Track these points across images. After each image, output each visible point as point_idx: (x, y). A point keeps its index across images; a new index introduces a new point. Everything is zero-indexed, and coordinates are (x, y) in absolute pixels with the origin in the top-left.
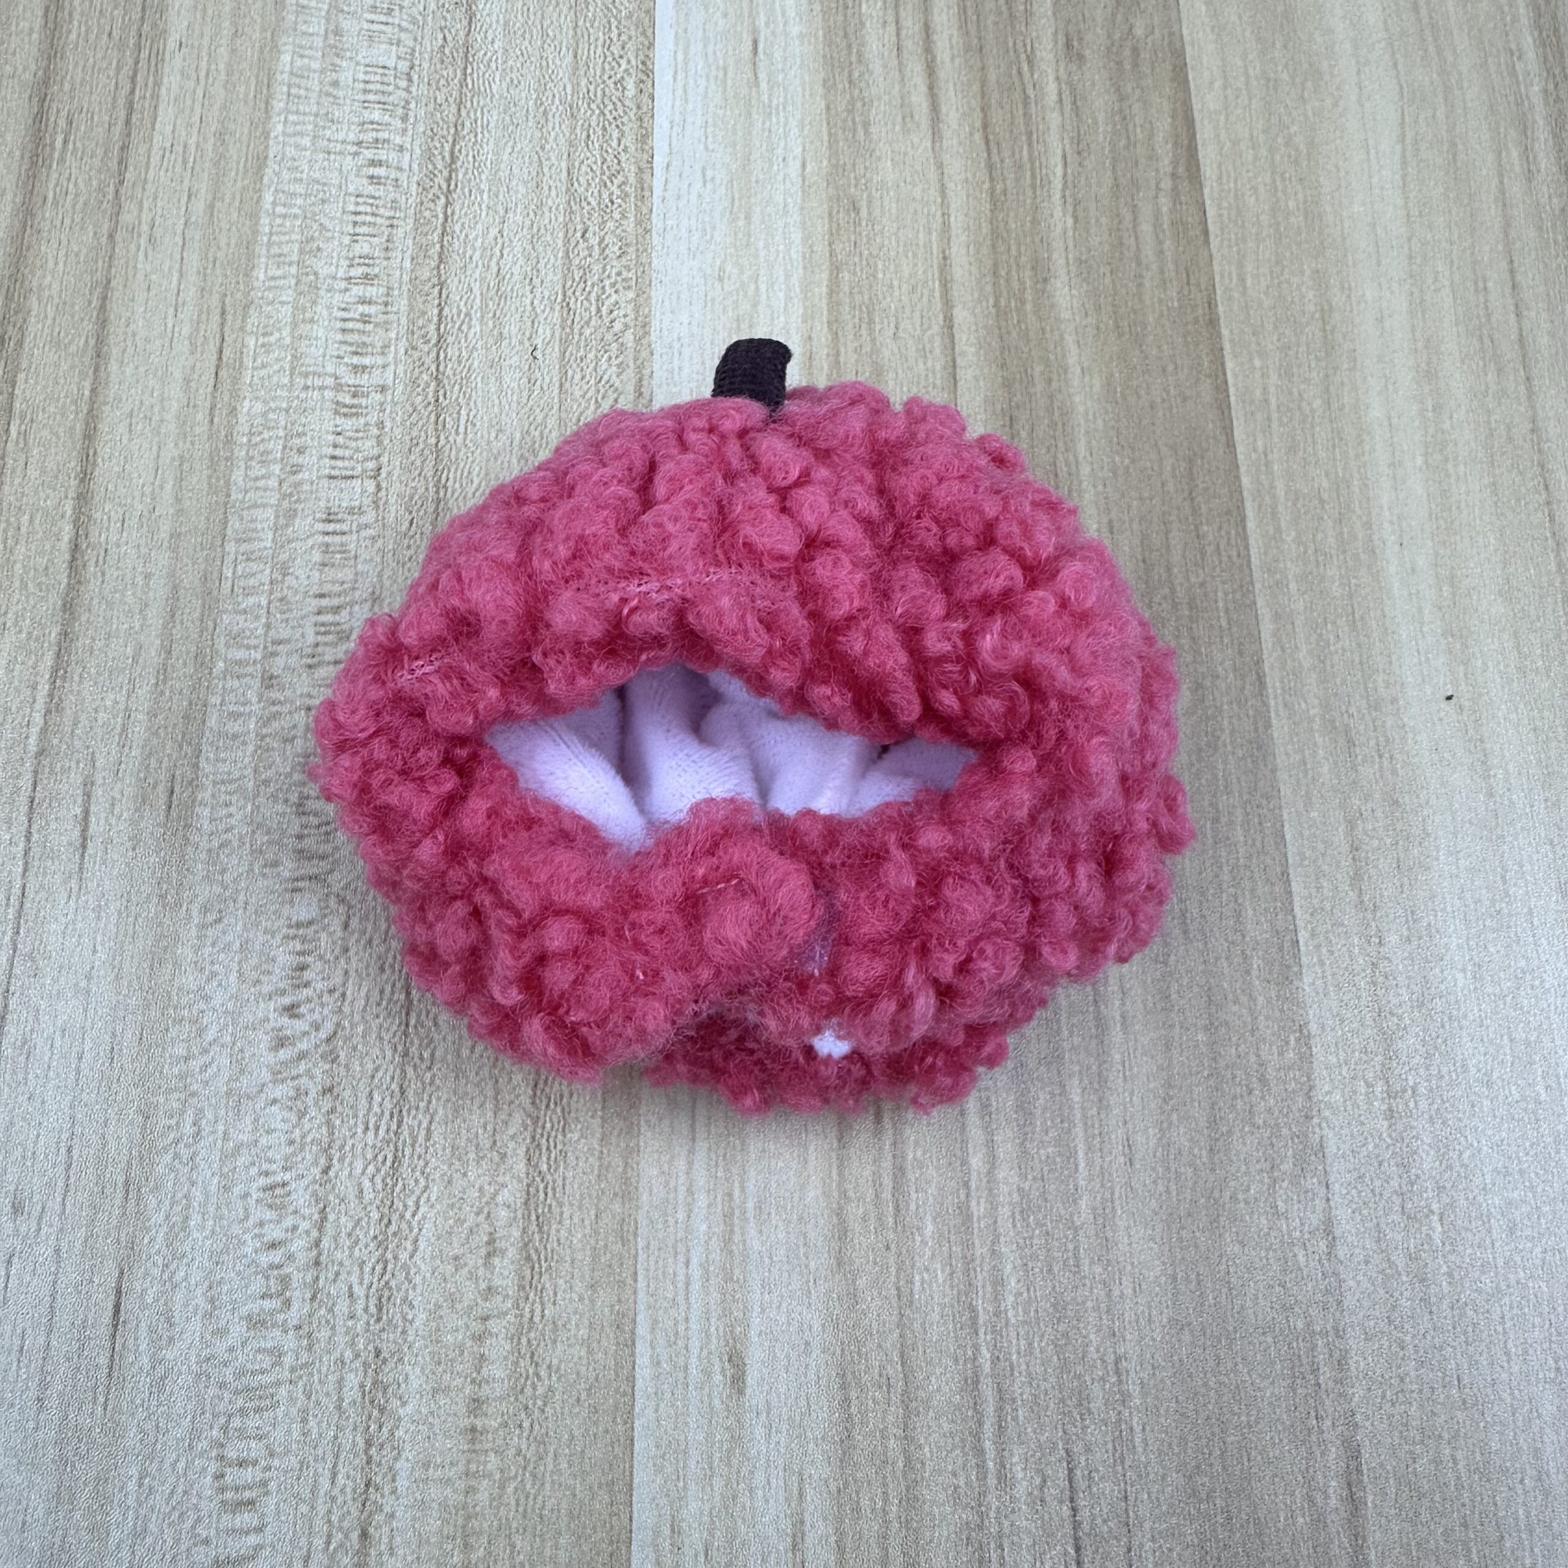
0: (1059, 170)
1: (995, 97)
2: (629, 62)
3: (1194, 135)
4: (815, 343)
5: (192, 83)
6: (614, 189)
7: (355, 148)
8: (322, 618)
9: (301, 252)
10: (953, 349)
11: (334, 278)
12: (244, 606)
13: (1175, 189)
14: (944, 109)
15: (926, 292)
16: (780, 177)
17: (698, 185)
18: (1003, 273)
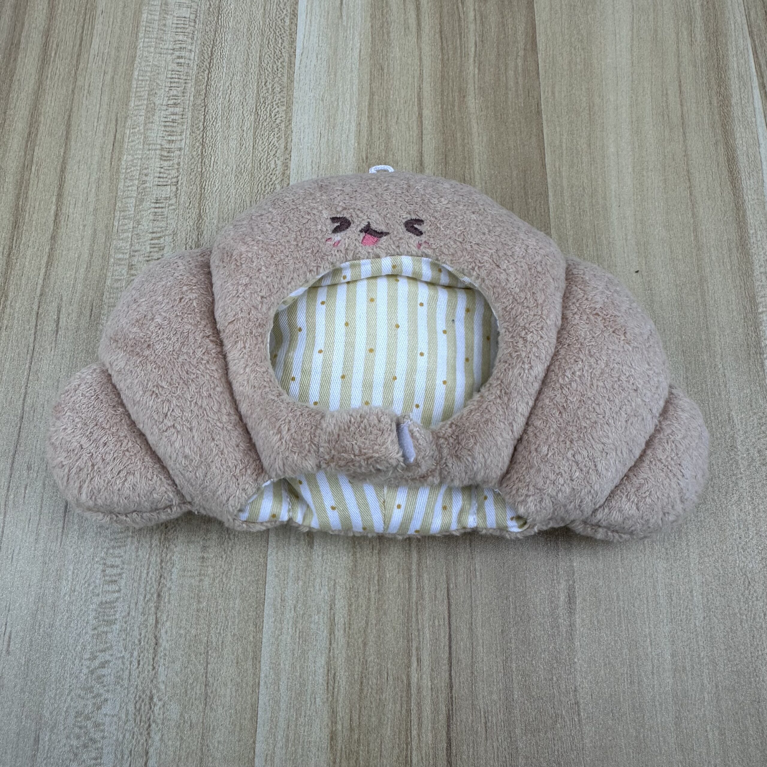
0: (473, 49)
1: (446, 19)
2: (287, 11)
3: (535, 32)
4: (362, 125)
5: (106, 28)
6: (279, 64)
7: (172, 51)
8: (153, 242)
9: (148, 94)
10: (422, 127)
11: (162, 105)
12: (121, 237)
13: (525, 56)
14: (423, 24)
15: (411, 103)
16: (350, 57)
17: (314, 62)
18: (445, 94)
